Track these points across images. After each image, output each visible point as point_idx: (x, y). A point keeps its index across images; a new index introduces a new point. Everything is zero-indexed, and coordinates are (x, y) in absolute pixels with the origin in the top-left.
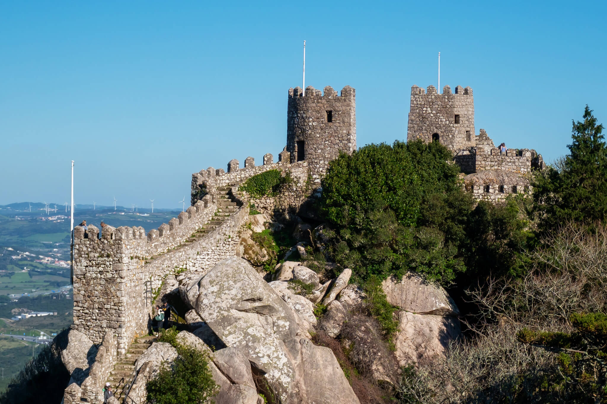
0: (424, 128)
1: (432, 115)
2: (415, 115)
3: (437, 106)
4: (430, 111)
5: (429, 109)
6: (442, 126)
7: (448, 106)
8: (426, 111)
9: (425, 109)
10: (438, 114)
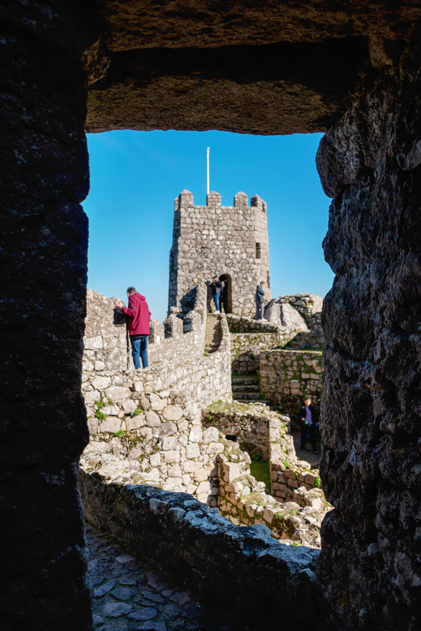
0: (205, 265)
1: (218, 243)
2: (188, 242)
3: (225, 228)
4: (215, 237)
5: (212, 233)
6: (235, 261)
7: (245, 228)
8: (208, 235)
9: (205, 232)
10: (229, 242)
